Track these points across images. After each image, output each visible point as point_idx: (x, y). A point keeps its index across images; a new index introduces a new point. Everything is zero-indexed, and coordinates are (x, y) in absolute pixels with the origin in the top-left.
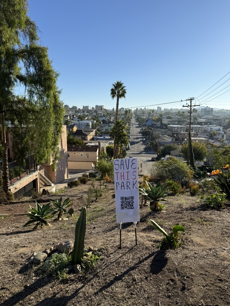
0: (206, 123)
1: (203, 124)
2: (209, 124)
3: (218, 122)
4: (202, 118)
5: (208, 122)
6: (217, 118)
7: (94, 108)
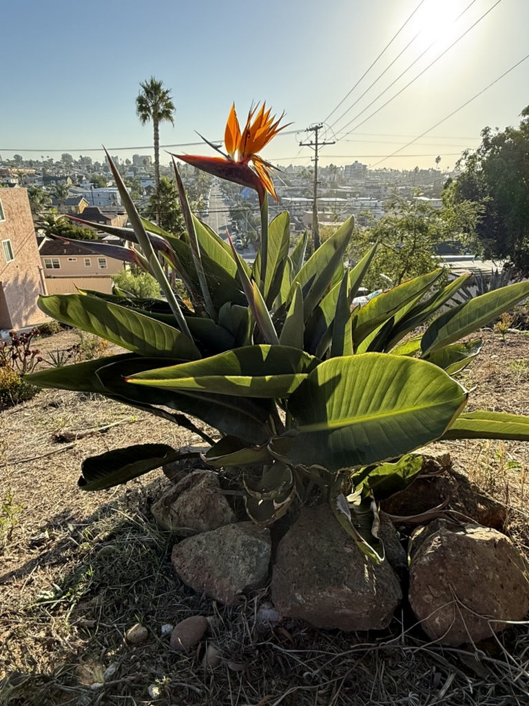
0: (353, 195)
1: (348, 195)
2: (358, 195)
3: (374, 193)
4: (347, 184)
5: (357, 192)
6: (374, 185)
7: (130, 162)
